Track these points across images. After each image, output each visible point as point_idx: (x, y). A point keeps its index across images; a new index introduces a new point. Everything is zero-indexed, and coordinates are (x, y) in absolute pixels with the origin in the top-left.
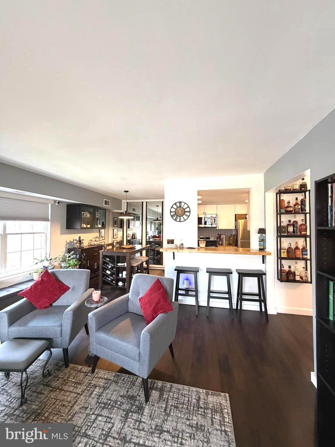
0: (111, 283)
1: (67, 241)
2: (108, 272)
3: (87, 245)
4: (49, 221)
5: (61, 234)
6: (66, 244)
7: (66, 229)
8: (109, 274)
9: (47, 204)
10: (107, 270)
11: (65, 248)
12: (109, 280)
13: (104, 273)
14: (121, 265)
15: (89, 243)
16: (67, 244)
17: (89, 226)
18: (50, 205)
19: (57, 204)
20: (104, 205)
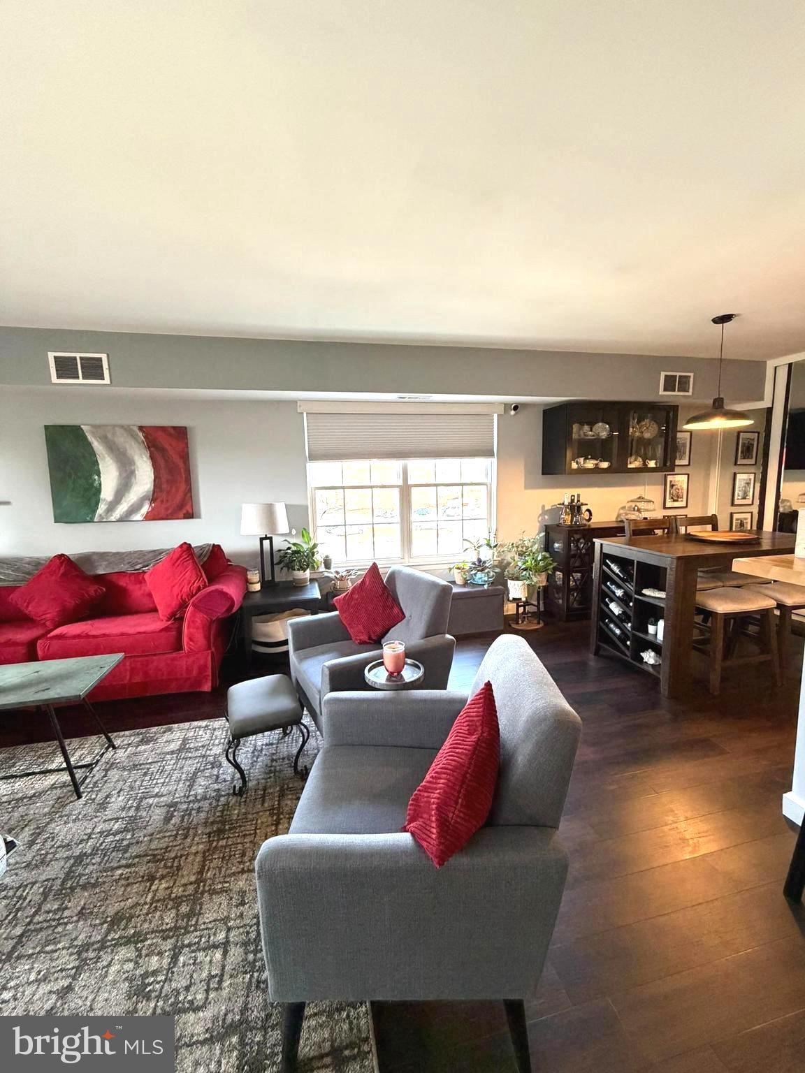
0: (620, 645)
1: (543, 506)
2: (615, 609)
3: (614, 520)
4: (494, 455)
5: (526, 488)
6: (541, 512)
7: (543, 474)
8: (617, 614)
9: (490, 416)
10: (612, 600)
11: (538, 521)
12: (615, 634)
13: (603, 606)
14: (652, 594)
15: (619, 515)
16: (544, 512)
17: (605, 465)
18: (495, 416)
19: (513, 412)
20: (661, 392)
